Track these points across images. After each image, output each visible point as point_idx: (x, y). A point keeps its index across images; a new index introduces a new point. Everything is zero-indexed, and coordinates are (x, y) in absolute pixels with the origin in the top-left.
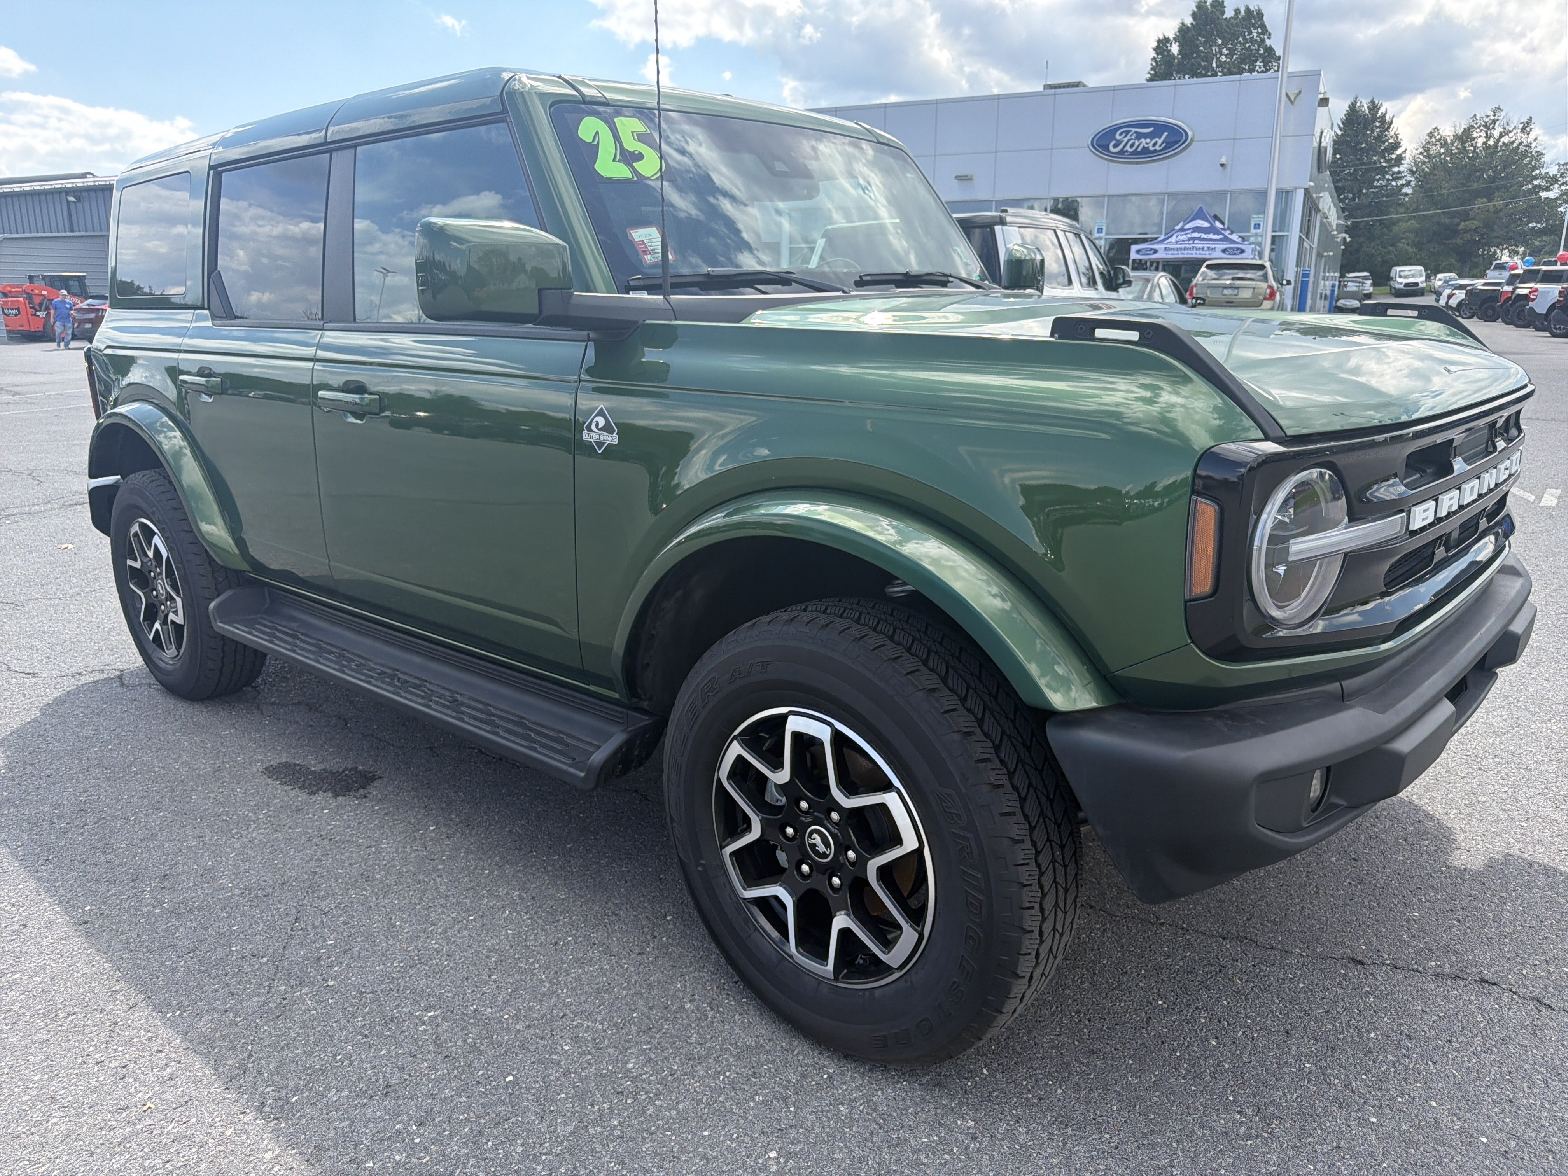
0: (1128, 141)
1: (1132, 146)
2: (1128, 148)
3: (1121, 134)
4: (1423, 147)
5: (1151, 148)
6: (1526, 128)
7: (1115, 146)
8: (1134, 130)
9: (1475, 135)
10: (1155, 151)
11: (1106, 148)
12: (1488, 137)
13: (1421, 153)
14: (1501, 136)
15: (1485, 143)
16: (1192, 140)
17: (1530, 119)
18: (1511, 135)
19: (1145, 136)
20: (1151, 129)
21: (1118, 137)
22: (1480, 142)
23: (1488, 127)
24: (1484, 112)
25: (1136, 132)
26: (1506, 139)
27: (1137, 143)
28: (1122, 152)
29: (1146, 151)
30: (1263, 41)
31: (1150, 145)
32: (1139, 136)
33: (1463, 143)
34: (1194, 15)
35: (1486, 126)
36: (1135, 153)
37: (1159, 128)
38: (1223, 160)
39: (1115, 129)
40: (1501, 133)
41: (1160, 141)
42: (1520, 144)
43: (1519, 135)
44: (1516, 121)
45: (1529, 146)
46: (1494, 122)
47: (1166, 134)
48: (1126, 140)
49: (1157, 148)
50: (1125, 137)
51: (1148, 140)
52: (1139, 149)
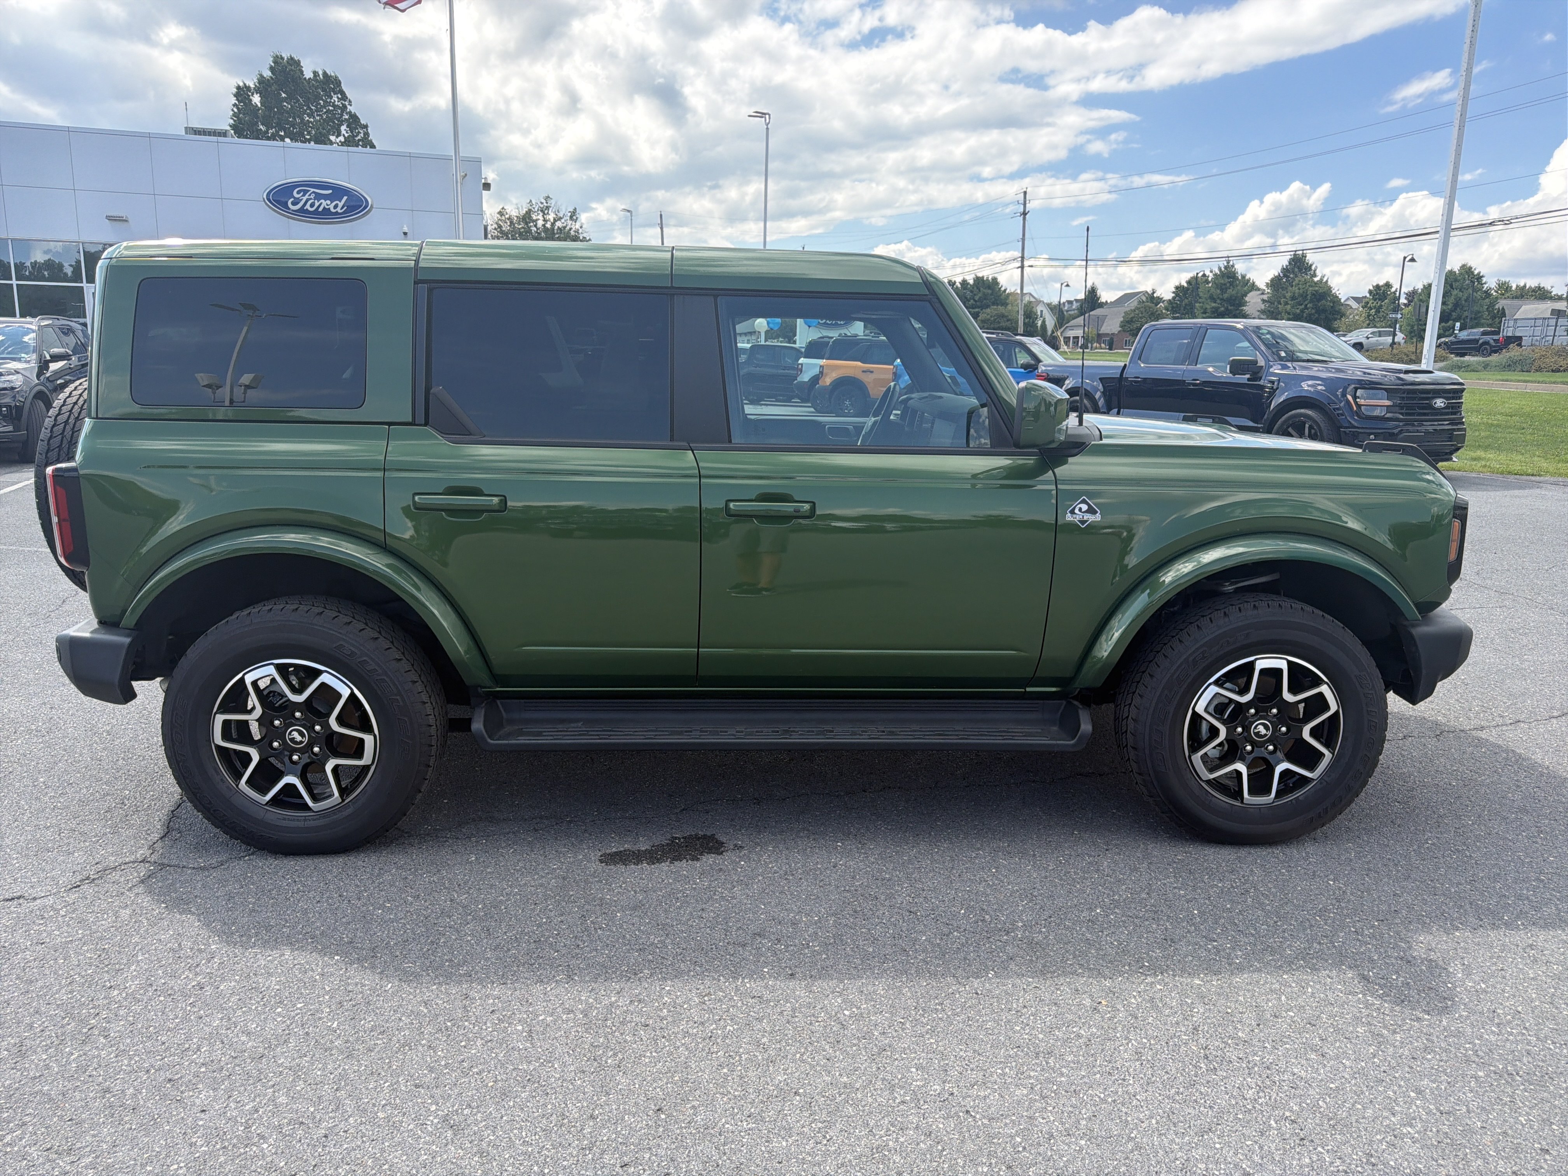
0: (306, 200)
1: (312, 205)
2: (308, 207)
3: (298, 193)
4: (496, 223)
5: (333, 210)
6: (573, 216)
7: (294, 204)
8: (312, 190)
9: (535, 218)
10: (337, 213)
11: (285, 205)
12: (545, 220)
13: (495, 229)
14: (555, 220)
15: (544, 225)
16: (372, 206)
17: (575, 209)
18: (563, 221)
19: (326, 197)
20: (330, 191)
21: (295, 194)
22: (540, 223)
23: (544, 211)
24: (538, 200)
25: (314, 192)
26: (559, 224)
27: (317, 204)
28: (302, 210)
29: (326, 211)
30: (345, 107)
31: (331, 207)
32: (318, 197)
33: (527, 223)
34: (272, 69)
35: (542, 211)
36: (316, 212)
37: (338, 192)
38: (406, 229)
39: (294, 186)
40: (554, 219)
41: (341, 204)
42: (571, 229)
43: (570, 222)
44: (565, 211)
45: (577, 231)
46: (548, 208)
47: (345, 198)
48: (305, 198)
49: (339, 210)
50: (304, 195)
51: (328, 202)
52: (321, 209)
